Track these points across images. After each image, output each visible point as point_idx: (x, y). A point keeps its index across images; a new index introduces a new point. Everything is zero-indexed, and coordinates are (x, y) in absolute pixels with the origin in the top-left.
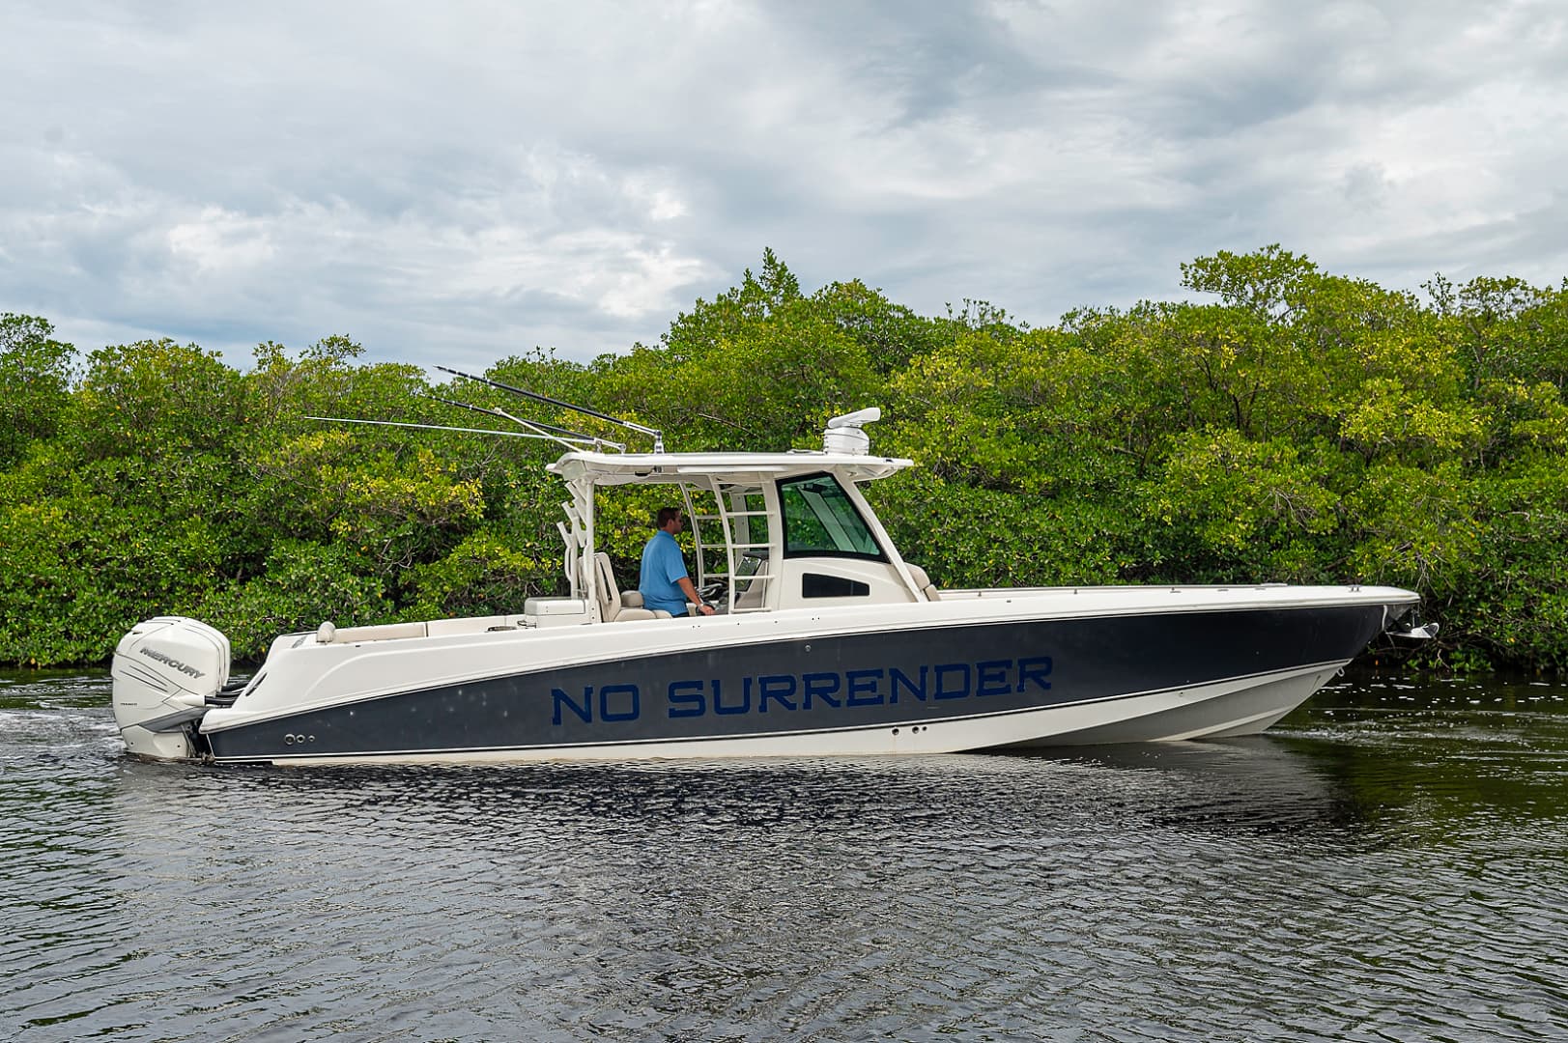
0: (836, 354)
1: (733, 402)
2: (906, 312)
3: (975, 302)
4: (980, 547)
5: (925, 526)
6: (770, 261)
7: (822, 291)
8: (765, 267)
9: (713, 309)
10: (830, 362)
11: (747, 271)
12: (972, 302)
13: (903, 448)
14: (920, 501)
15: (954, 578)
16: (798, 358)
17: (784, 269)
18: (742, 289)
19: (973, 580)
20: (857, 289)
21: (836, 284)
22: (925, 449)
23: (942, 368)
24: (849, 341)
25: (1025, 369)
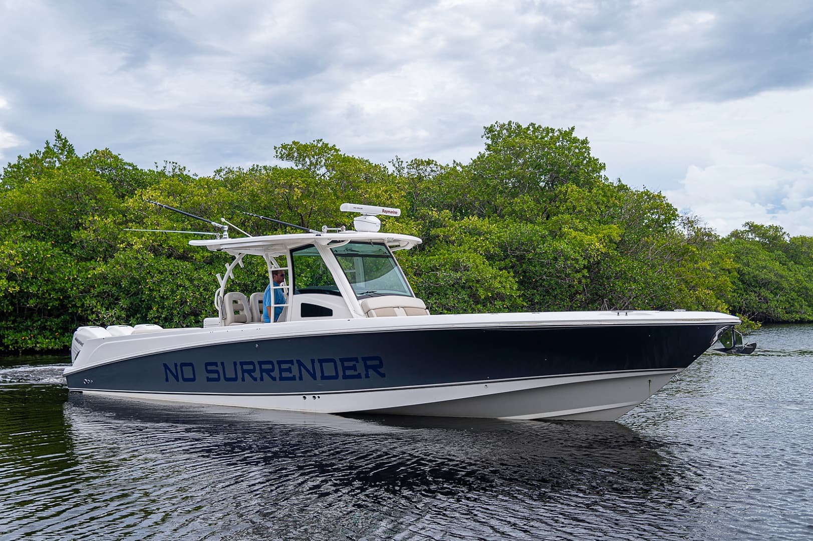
0: (96, 187)
1: (39, 211)
2: (134, 166)
3: (170, 162)
4: (172, 289)
5: (144, 279)
6: (59, 137)
7: (88, 153)
8: (56, 140)
9: (27, 161)
10: (92, 192)
11: (47, 141)
12: (168, 162)
13: (132, 238)
14: (141, 265)
15: (159, 305)
16: (75, 189)
17: (67, 141)
18: (43, 150)
19: (169, 307)
20: (107, 153)
21: (96, 150)
22: (143, 238)
23: (152, 196)
24: (103, 181)
25: (195, 198)
